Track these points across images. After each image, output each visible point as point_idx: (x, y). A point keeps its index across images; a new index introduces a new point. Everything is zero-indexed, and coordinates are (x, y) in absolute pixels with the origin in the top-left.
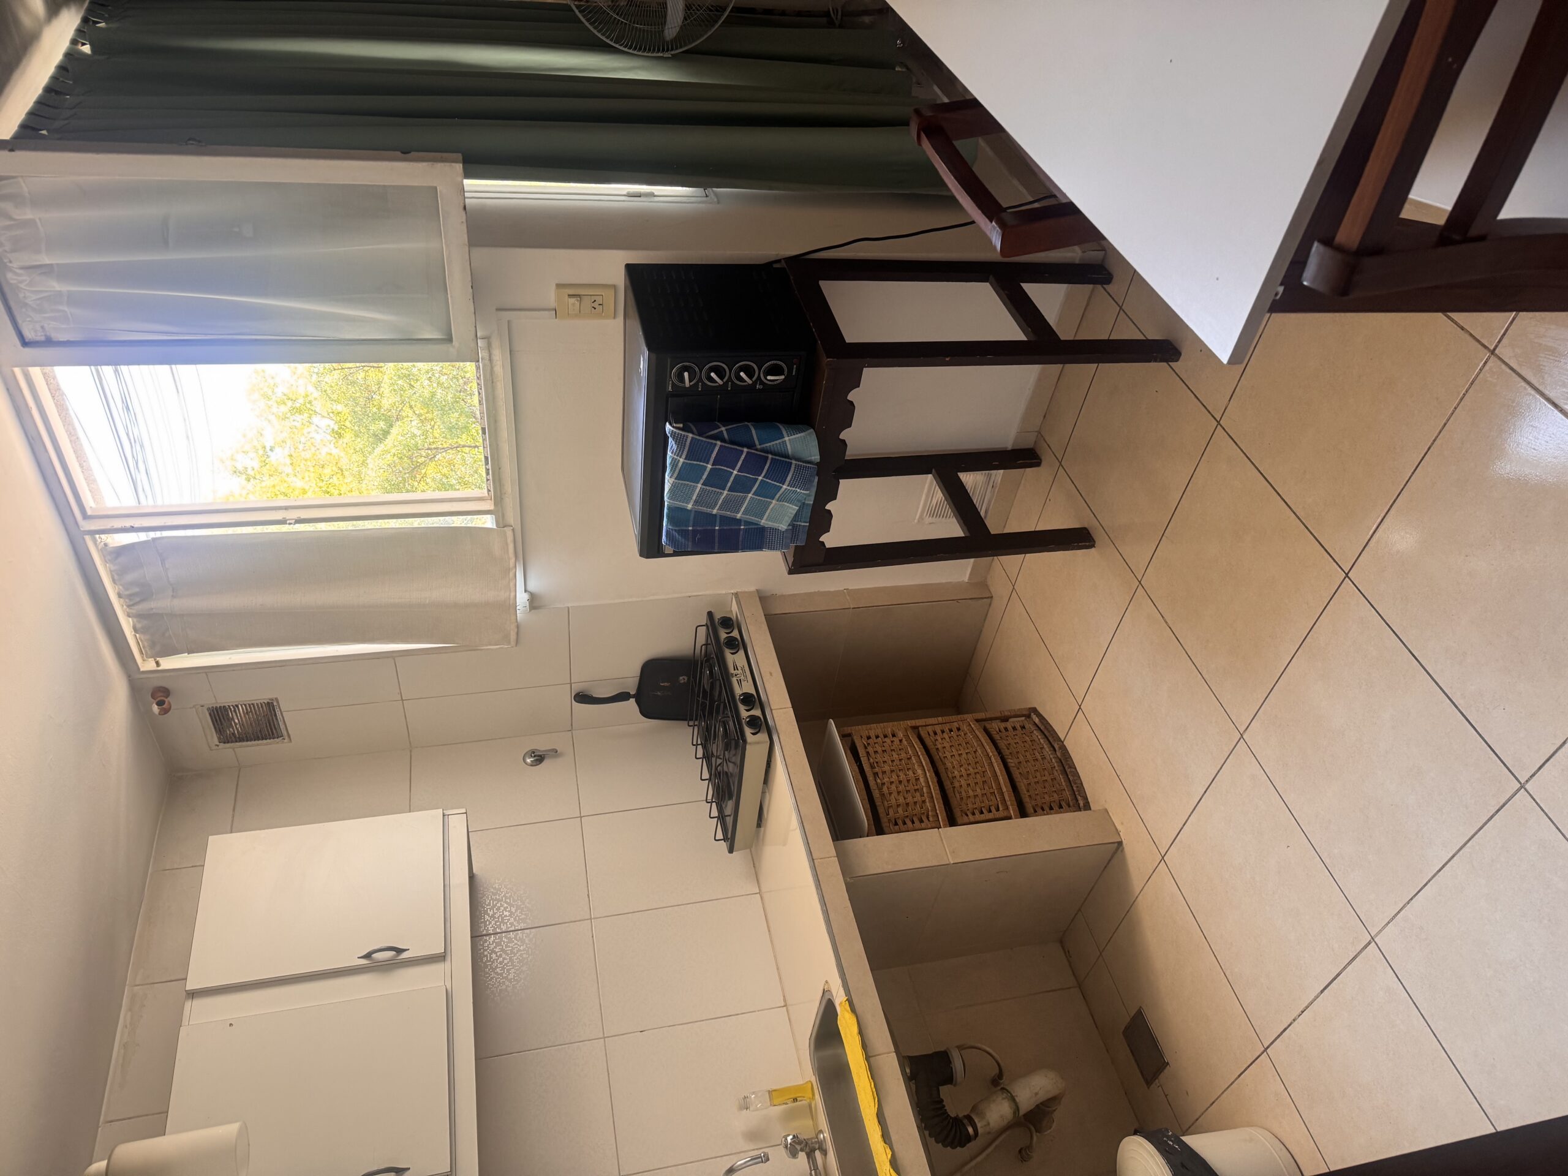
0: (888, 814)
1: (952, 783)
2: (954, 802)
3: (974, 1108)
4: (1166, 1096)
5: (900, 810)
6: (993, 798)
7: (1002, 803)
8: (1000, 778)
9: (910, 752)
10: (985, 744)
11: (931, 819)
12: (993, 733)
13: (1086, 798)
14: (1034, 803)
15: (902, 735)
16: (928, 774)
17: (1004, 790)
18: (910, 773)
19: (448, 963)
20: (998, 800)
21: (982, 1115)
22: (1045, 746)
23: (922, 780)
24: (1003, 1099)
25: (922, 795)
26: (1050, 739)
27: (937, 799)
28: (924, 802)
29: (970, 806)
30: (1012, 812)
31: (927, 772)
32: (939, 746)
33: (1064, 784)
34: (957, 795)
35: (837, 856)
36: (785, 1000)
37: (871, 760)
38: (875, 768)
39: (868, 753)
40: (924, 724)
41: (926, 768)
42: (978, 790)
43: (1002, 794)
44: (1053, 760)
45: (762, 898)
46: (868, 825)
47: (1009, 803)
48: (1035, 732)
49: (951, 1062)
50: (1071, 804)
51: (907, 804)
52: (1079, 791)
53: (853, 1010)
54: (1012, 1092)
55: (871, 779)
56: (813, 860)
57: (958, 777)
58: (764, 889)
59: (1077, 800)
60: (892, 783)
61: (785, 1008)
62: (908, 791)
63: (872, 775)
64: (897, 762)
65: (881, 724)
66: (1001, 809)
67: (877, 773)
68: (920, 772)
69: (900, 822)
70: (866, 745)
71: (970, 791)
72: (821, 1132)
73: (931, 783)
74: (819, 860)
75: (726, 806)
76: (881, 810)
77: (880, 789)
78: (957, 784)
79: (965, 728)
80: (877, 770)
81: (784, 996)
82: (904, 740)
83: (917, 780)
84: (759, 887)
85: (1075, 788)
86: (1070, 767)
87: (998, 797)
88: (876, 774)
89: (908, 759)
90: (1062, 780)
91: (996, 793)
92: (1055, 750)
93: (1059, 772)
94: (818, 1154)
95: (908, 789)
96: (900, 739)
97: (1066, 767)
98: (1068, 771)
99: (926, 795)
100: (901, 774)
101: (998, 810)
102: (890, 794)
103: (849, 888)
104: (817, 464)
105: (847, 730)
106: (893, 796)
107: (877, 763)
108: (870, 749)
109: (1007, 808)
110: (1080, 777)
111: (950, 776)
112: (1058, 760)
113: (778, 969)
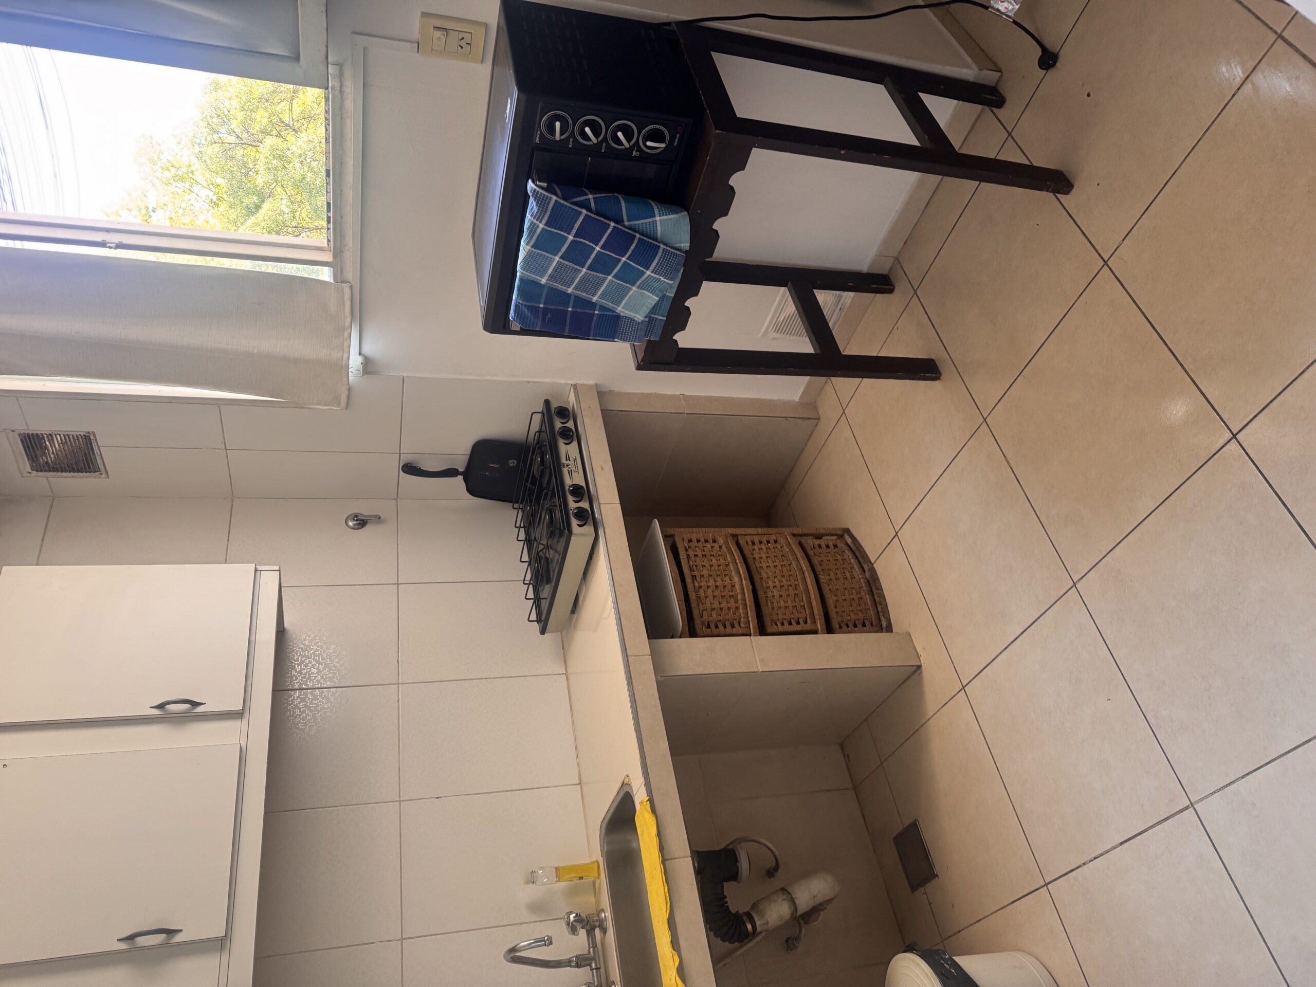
0: (702, 617)
1: (765, 593)
2: (766, 611)
3: (755, 906)
4: (930, 904)
5: (714, 614)
6: (802, 611)
7: (810, 617)
8: (812, 593)
9: (729, 559)
10: (800, 559)
11: (742, 625)
12: (808, 548)
13: (889, 620)
14: (840, 619)
15: (722, 541)
16: (744, 582)
17: (814, 604)
18: (727, 579)
19: (245, 721)
20: (808, 613)
21: (762, 914)
22: (855, 566)
23: (738, 587)
24: (784, 900)
25: (736, 602)
26: (860, 560)
27: (750, 607)
28: (737, 608)
29: (780, 616)
30: (819, 626)
31: (743, 580)
32: (756, 556)
33: (869, 603)
34: (769, 604)
35: (652, 655)
36: (580, 779)
37: (691, 563)
38: (694, 571)
39: (688, 556)
40: (744, 533)
41: (743, 576)
42: (789, 602)
43: (811, 608)
44: (862, 580)
45: (567, 679)
46: (682, 625)
47: (817, 617)
48: (847, 551)
49: (737, 861)
50: (874, 623)
51: (721, 609)
52: (883, 612)
53: (654, 811)
54: (791, 892)
55: (689, 580)
56: (627, 656)
57: (771, 587)
58: (570, 671)
59: (880, 621)
60: (708, 587)
61: (579, 786)
62: (723, 597)
63: (690, 577)
64: (715, 567)
65: (703, 529)
66: (809, 621)
67: (695, 576)
68: (736, 579)
69: (712, 626)
70: (687, 547)
71: (782, 602)
72: (603, 910)
73: (746, 591)
74: (633, 657)
75: (543, 590)
76: (695, 612)
77: (697, 592)
78: (770, 594)
79: (782, 541)
80: (695, 573)
81: (579, 775)
82: (724, 547)
83: (733, 586)
84: (566, 668)
85: (880, 609)
86: (877, 589)
87: (807, 611)
88: (694, 578)
89: (726, 565)
90: (868, 600)
91: (806, 606)
92: (864, 571)
93: (867, 593)
94: (597, 931)
95: (723, 594)
96: (720, 545)
97: (874, 589)
98: (875, 592)
99: (740, 602)
100: (718, 579)
101: (806, 622)
102: (706, 597)
103: (659, 685)
104: (686, 252)
105: (671, 531)
106: (708, 599)
107: (696, 566)
108: (691, 553)
109: (814, 622)
110: (885, 600)
111: (765, 585)
112: (866, 581)
113: (576, 748)
